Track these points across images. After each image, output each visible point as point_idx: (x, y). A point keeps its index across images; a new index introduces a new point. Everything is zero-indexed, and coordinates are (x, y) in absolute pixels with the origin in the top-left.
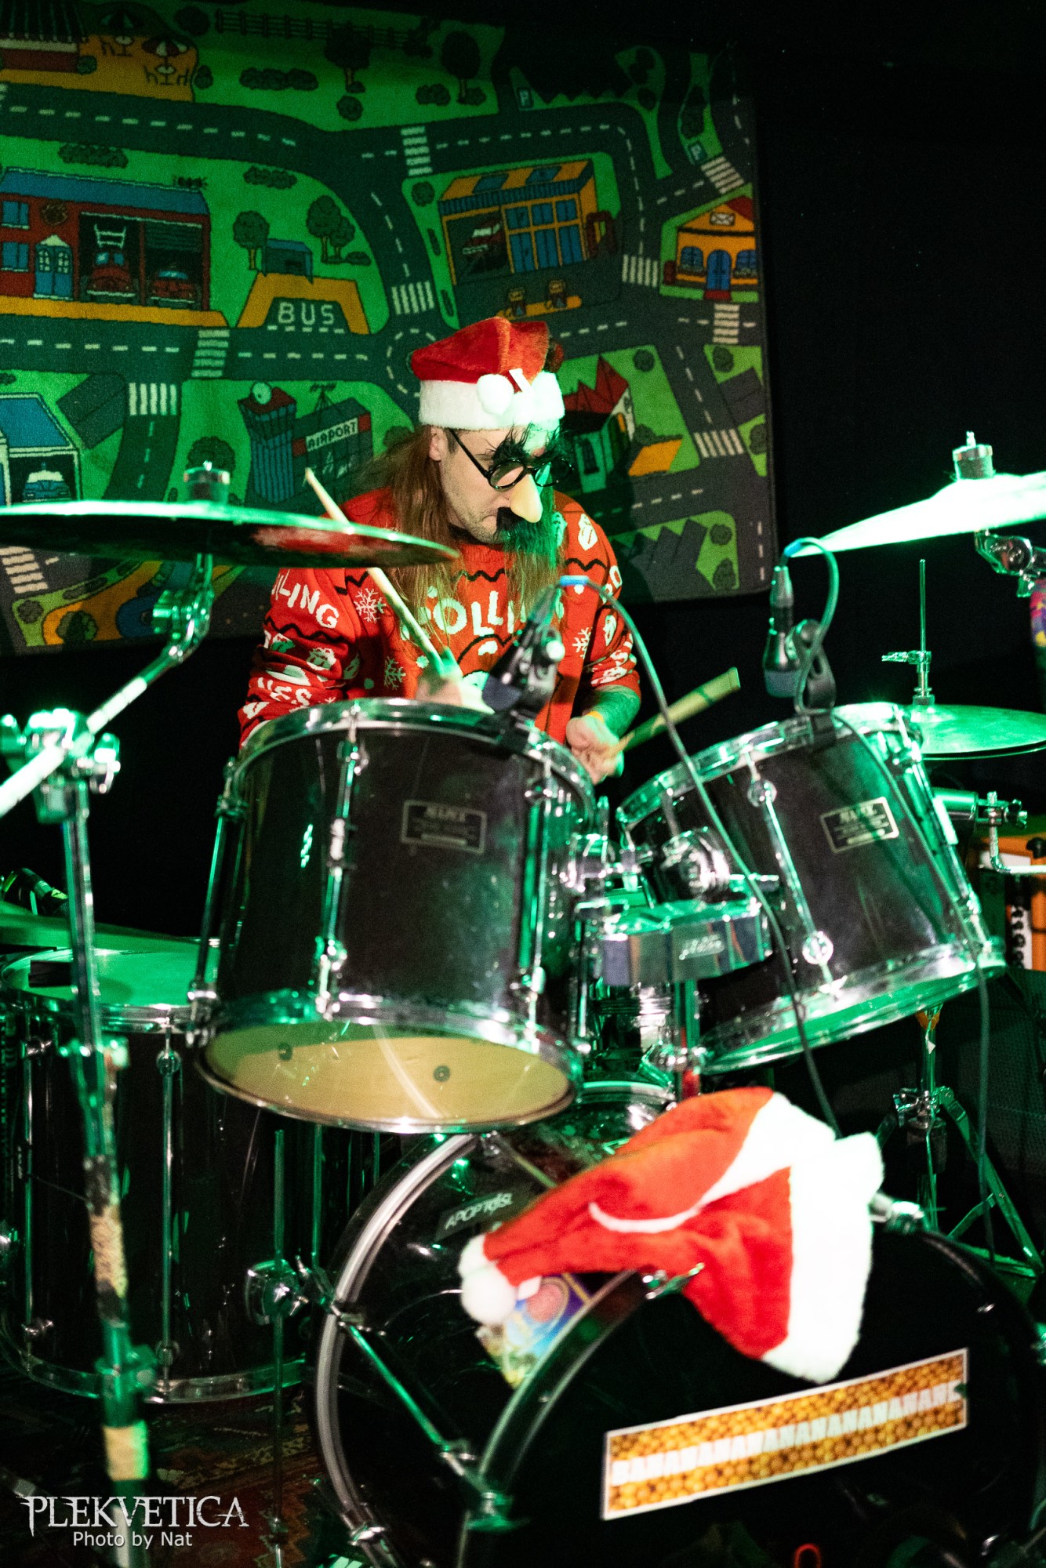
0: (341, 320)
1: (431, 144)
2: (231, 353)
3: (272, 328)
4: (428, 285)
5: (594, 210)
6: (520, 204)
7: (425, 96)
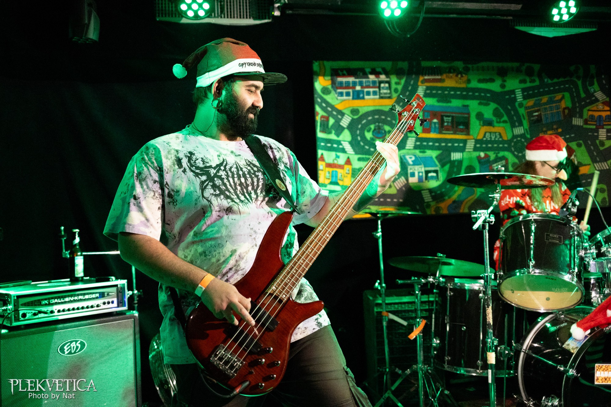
0: (501, 137)
1: (523, 93)
2: (475, 145)
3: (485, 139)
4: (522, 127)
5: (565, 107)
6: (546, 106)
7: (522, 82)
